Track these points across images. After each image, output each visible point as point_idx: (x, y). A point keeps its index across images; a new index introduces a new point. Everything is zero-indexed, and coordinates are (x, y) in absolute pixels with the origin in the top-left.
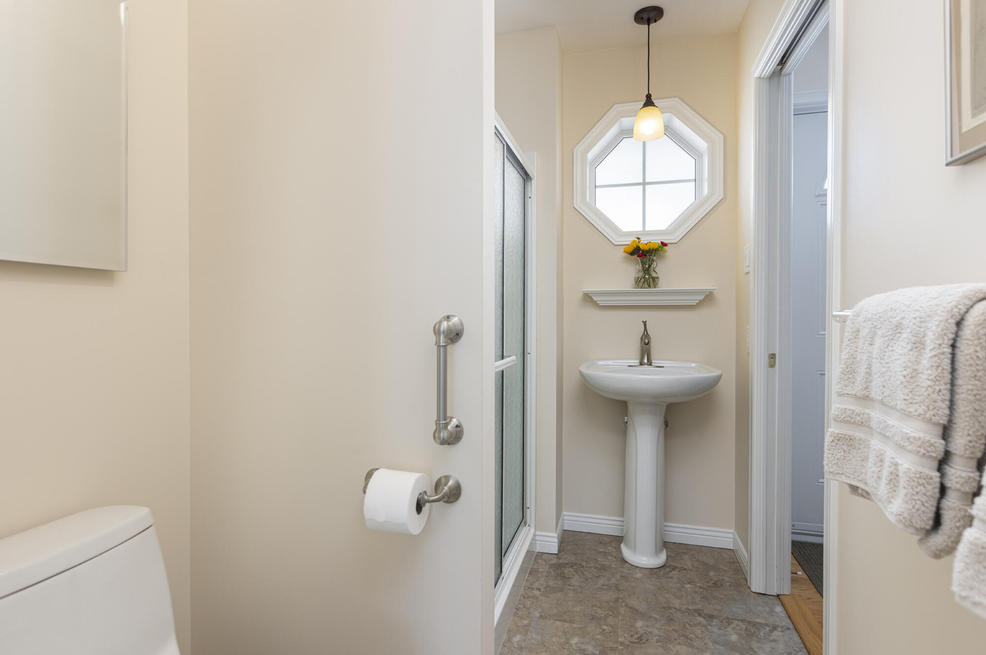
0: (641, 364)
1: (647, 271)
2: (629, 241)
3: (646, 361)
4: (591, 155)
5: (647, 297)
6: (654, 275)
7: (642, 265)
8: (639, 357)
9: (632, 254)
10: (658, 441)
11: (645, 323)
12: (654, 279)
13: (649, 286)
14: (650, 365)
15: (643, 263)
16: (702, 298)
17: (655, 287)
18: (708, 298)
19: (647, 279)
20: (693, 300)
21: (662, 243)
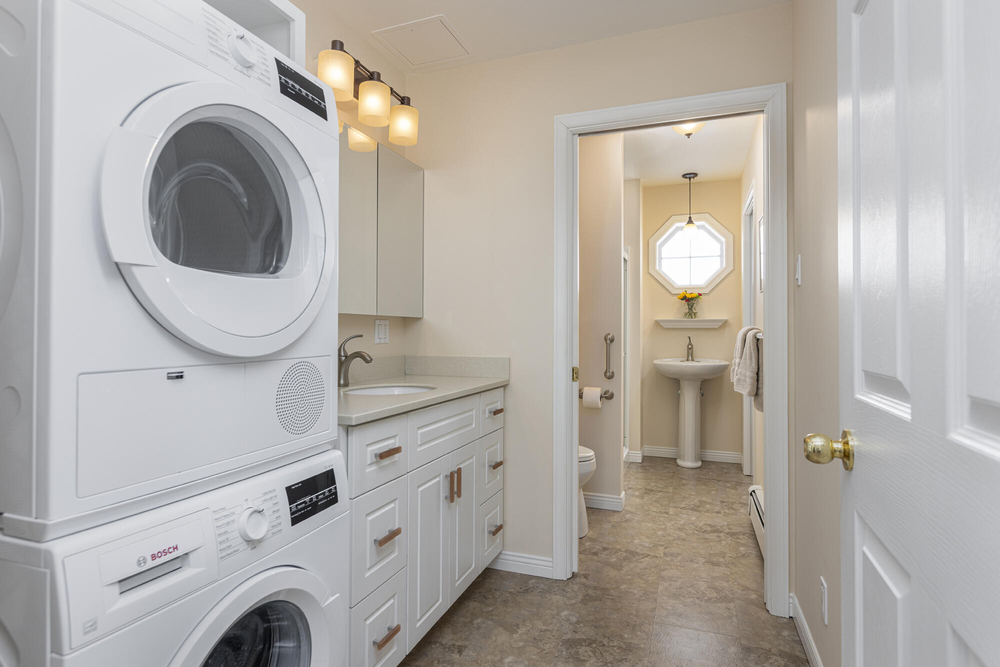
0: (688, 360)
1: (690, 309)
2: (682, 292)
3: (690, 358)
4: (658, 243)
5: (689, 323)
6: (694, 311)
7: (688, 306)
8: (686, 357)
9: (682, 299)
10: (696, 400)
11: (689, 338)
12: (695, 313)
13: (692, 318)
14: (693, 360)
15: (688, 305)
16: (721, 324)
17: (695, 318)
18: (725, 323)
19: (691, 313)
20: (717, 325)
21: (699, 294)
